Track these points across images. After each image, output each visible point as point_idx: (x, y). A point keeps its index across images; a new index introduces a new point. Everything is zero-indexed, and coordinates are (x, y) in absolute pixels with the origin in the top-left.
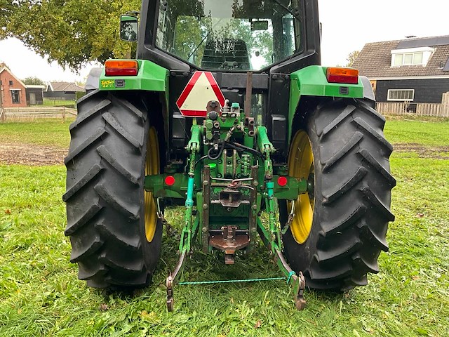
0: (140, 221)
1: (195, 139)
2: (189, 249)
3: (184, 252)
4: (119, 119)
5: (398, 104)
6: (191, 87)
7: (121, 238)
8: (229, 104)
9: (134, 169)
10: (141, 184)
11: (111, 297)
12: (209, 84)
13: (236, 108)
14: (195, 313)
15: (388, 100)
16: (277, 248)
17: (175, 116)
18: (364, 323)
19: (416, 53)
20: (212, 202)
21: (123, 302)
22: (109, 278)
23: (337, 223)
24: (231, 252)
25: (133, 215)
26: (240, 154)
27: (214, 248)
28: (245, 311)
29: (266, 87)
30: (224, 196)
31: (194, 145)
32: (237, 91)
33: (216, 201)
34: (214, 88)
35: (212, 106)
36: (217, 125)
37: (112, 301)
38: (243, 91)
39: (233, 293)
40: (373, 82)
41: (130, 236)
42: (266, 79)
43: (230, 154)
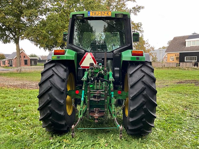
0: (64, 106)
1: (85, 76)
2: (82, 117)
3: (80, 118)
4: (58, 70)
5: (190, 63)
6: (85, 57)
7: (57, 111)
8: (98, 64)
9: (62, 87)
10: (64, 92)
11: (54, 135)
12: (91, 57)
13: (100, 65)
14: (84, 141)
15: (185, 61)
16: (115, 117)
17: (79, 68)
18: (148, 147)
19: (197, 40)
20: (91, 99)
21: (58, 137)
22: (53, 127)
23: (135, 107)
24: (97, 118)
25: (61, 103)
26: (102, 82)
27: (91, 117)
28: (103, 141)
29: (112, 58)
30: (95, 97)
31: (85, 79)
32: (101, 59)
33: (92, 99)
34: (93, 58)
35: (92, 64)
36: (93, 71)
37: (54, 136)
38: (103, 59)
39: (99, 135)
40: (176, 54)
41: (60, 111)
42: (112, 55)
43: (98, 82)
